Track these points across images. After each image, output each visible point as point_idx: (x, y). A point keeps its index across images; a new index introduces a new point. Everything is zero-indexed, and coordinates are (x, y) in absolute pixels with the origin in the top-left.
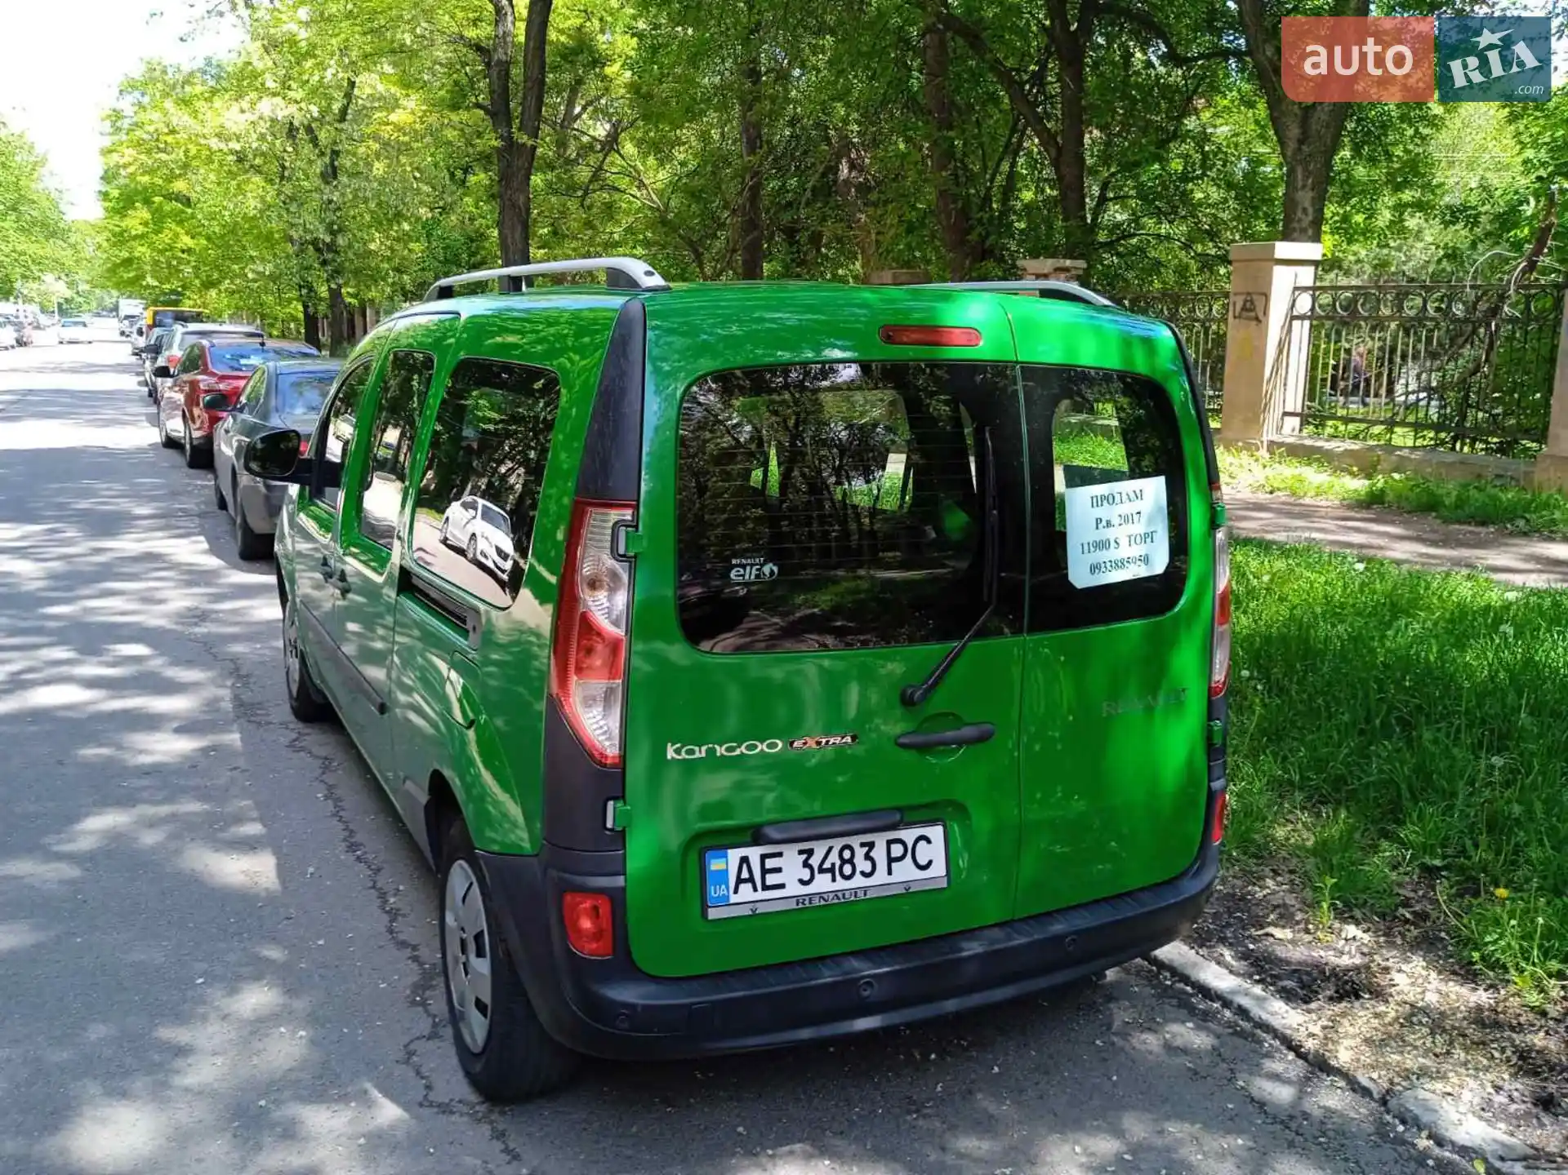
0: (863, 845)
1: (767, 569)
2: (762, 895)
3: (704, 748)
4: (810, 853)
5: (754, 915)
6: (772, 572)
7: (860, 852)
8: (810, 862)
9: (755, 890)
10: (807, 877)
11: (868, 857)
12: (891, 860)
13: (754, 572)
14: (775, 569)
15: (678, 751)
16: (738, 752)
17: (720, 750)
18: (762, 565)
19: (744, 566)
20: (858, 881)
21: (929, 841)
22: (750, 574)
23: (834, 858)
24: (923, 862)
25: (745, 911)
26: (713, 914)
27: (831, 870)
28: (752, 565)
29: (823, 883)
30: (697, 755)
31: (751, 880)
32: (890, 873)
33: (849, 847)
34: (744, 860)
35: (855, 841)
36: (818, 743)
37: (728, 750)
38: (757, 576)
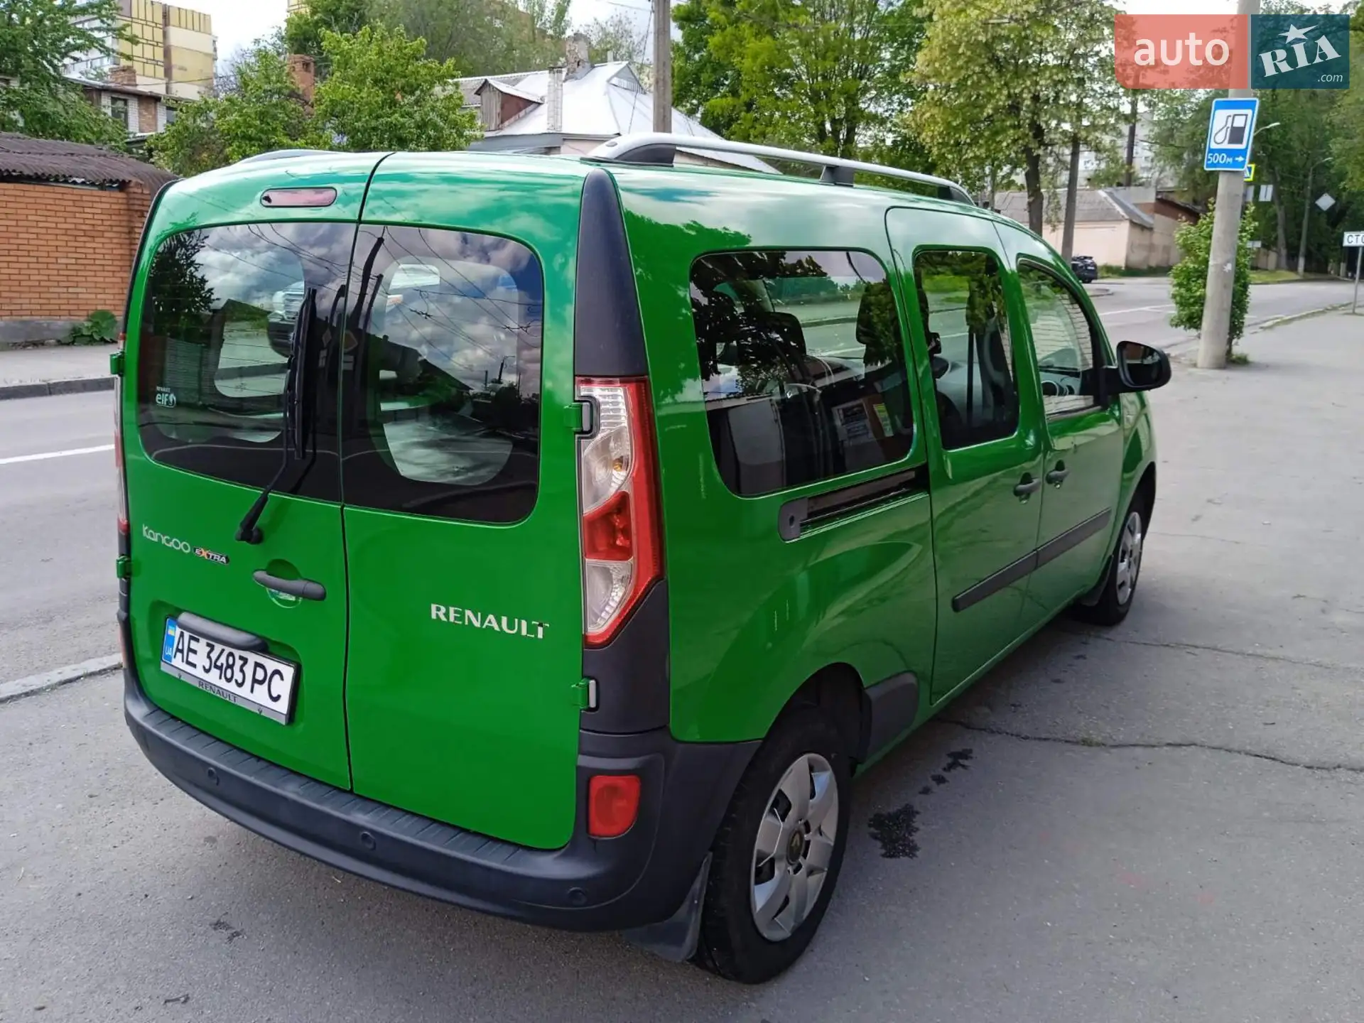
0: (241, 658)
7: (239, 663)
11: (242, 670)
12: (255, 681)
20: (232, 687)
21: (282, 678)
23: (223, 660)
24: (275, 695)
25: (175, 674)
27: (220, 668)
29: (213, 677)
32: (252, 691)
33: (231, 654)
35: (237, 653)
36: (208, 556)
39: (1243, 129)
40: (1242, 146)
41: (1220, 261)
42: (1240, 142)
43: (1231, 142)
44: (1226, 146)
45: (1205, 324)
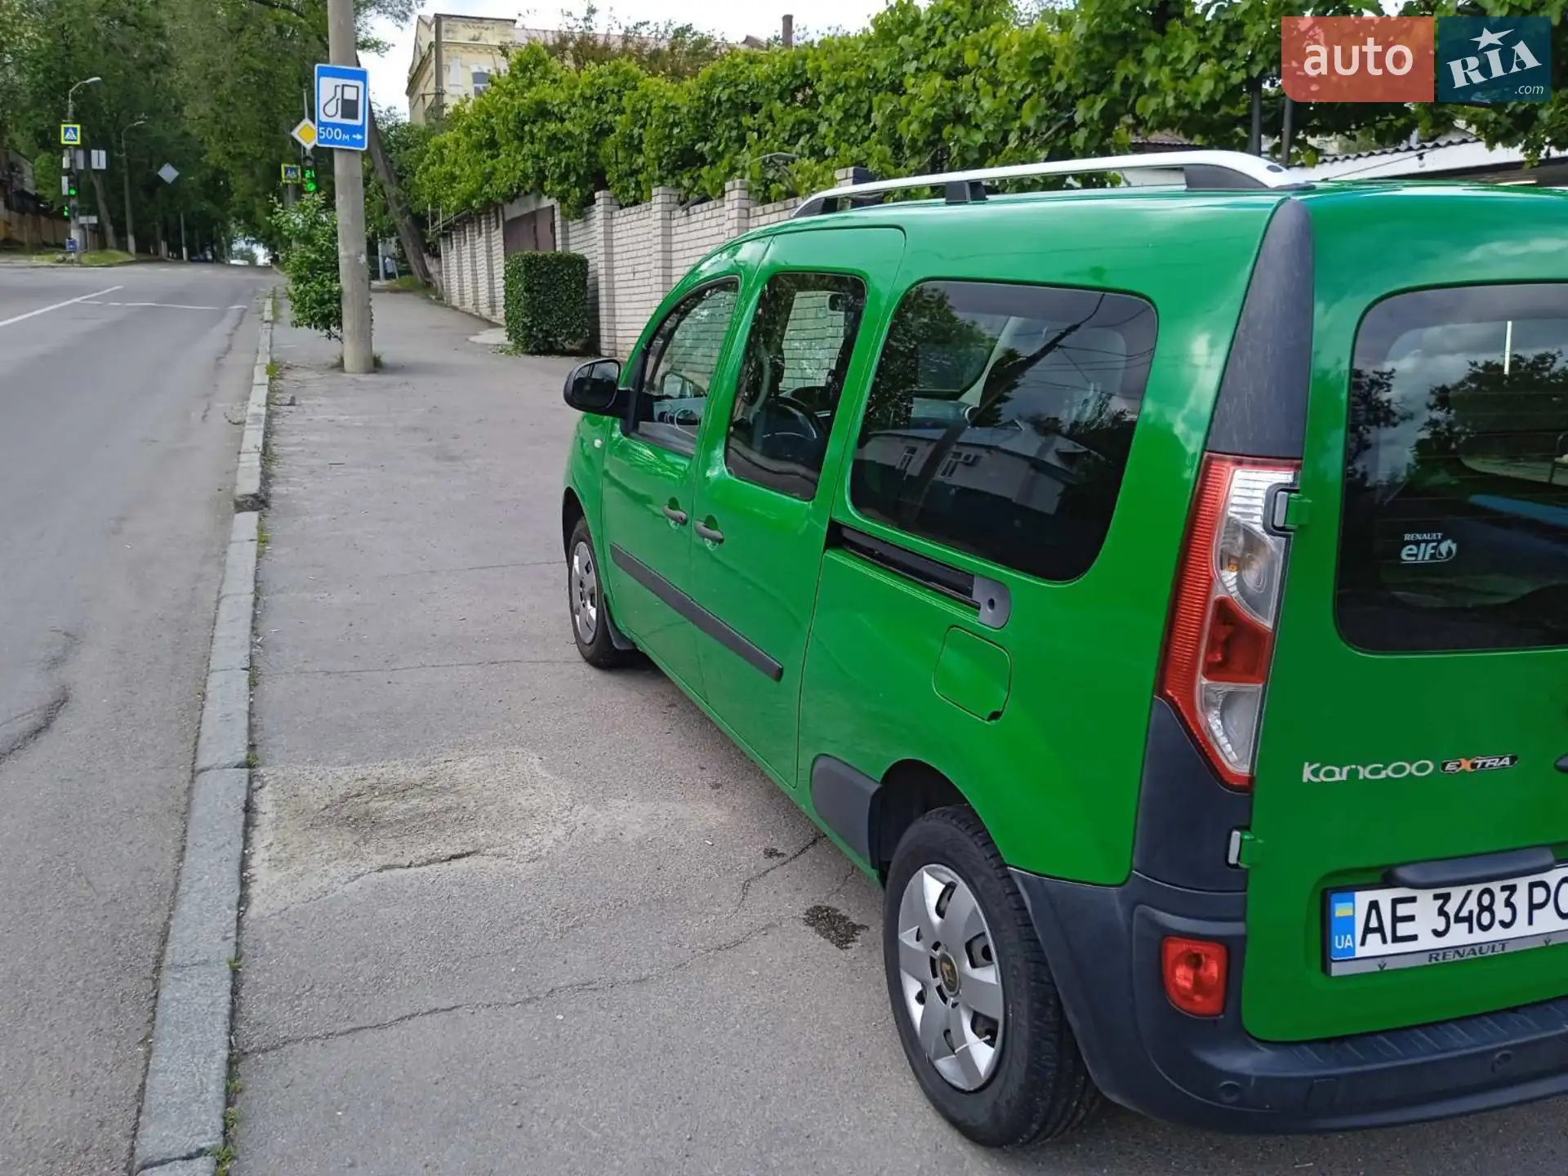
1: (1444, 548)
2: (1392, 948)
3: (1346, 769)
4: (1446, 898)
5: (1383, 972)
6: (1450, 551)
8: (1446, 909)
9: (1384, 941)
10: (1441, 928)
13: (1430, 551)
14: (1454, 547)
15: (1315, 773)
16: (1383, 775)
17: (1364, 773)
18: (1439, 542)
19: (1417, 543)
22: (1424, 553)
26: (1337, 970)
28: (1427, 542)
30: (1337, 778)
31: (1380, 929)
34: (1374, 905)
37: (1372, 772)
38: (1433, 556)
39: (355, 103)
40: (359, 122)
41: (352, 252)
42: (355, 117)
43: (343, 116)
44: (338, 119)
45: (347, 323)
